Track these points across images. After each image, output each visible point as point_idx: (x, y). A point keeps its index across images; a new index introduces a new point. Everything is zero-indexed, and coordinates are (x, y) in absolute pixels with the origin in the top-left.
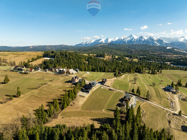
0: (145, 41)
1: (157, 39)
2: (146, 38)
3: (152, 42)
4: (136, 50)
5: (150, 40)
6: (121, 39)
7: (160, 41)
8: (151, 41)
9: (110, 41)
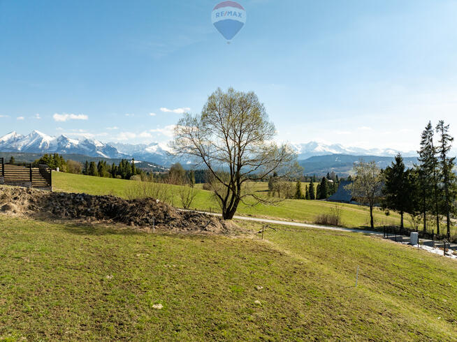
1: (102, 145)
3: (92, 152)
5: (86, 148)
6: (3, 141)
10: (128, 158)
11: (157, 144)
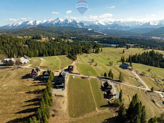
0: (70, 24)
1: (79, 22)
2: (71, 21)
3: (76, 25)
4: (66, 32)
5: (74, 23)
6: (49, 22)
7: (81, 24)
9: (38, 23)
11: (98, 21)
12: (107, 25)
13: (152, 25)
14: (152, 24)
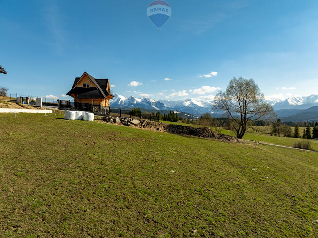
0: (138, 104)
1: (155, 102)
2: (139, 100)
3: (149, 106)
5: (145, 103)
7: (159, 104)
8: (146, 105)
10: (171, 110)
11: (190, 100)
12: (207, 107)
13: (292, 106)
14: (293, 104)
